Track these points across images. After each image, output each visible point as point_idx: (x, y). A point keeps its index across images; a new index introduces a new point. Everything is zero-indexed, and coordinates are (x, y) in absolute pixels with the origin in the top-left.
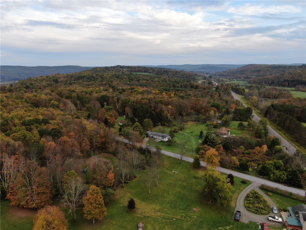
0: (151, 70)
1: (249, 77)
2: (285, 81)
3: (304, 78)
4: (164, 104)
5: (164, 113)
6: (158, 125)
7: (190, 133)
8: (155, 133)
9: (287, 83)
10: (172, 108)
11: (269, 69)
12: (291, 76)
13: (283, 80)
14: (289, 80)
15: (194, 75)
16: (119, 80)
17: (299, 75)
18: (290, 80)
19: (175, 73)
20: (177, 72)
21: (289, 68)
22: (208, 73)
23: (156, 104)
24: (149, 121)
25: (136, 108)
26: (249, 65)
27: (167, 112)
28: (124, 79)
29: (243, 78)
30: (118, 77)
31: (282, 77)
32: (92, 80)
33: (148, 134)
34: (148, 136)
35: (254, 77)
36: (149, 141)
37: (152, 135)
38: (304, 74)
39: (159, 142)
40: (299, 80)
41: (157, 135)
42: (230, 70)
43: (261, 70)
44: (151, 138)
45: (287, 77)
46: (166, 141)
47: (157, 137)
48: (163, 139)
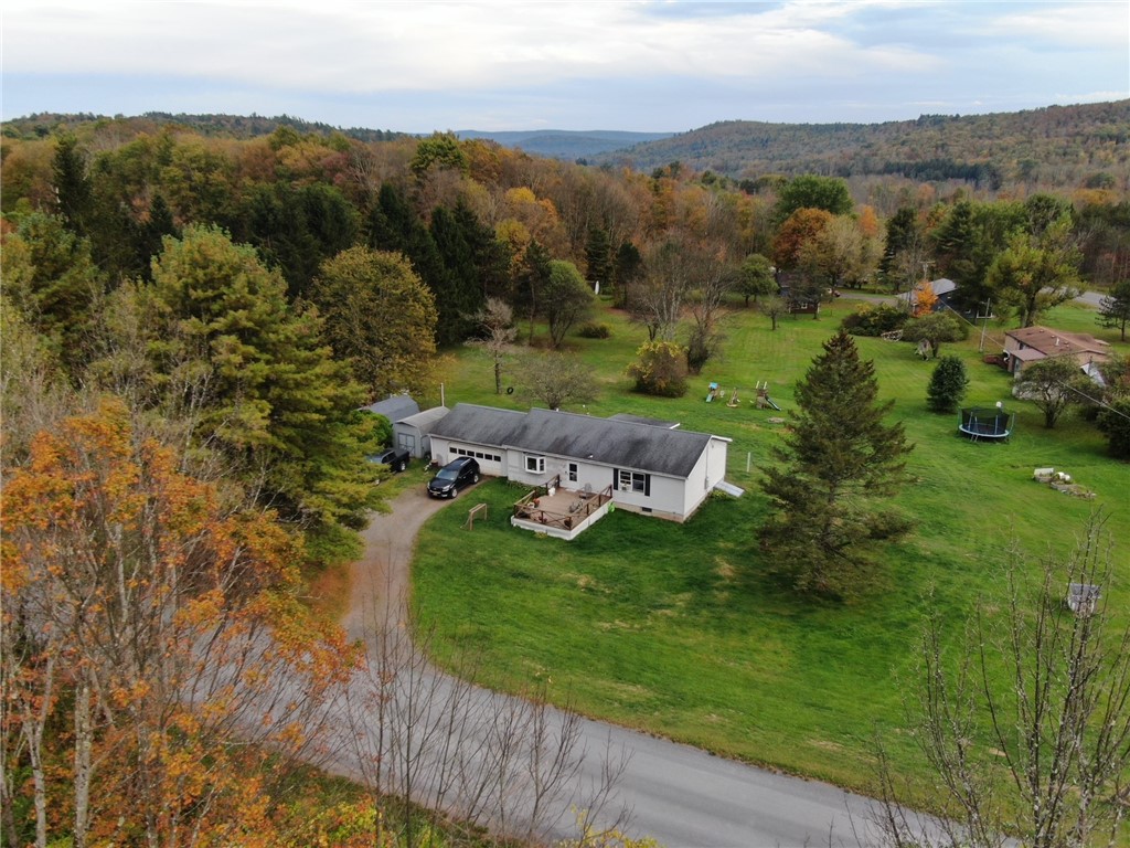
1: (732, 164)
3: (959, 157)
4: (473, 177)
6: (482, 333)
8: (496, 416)
10: (543, 203)
11: (797, 134)
12: (906, 149)
13: (881, 166)
14: (907, 164)
17: (937, 147)
18: (912, 166)
21: (875, 130)
23: (408, 180)
24: (390, 269)
26: (711, 127)
27: (516, 225)
31: (873, 155)
33: (389, 441)
34: (403, 468)
35: (756, 162)
36: (446, 538)
37: (453, 450)
38: (953, 143)
39: (581, 544)
40: (944, 164)
41: (531, 434)
42: (645, 143)
43: (772, 137)
44: (450, 491)
45: (894, 155)
46: (684, 519)
47: (542, 461)
48: (647, 494)
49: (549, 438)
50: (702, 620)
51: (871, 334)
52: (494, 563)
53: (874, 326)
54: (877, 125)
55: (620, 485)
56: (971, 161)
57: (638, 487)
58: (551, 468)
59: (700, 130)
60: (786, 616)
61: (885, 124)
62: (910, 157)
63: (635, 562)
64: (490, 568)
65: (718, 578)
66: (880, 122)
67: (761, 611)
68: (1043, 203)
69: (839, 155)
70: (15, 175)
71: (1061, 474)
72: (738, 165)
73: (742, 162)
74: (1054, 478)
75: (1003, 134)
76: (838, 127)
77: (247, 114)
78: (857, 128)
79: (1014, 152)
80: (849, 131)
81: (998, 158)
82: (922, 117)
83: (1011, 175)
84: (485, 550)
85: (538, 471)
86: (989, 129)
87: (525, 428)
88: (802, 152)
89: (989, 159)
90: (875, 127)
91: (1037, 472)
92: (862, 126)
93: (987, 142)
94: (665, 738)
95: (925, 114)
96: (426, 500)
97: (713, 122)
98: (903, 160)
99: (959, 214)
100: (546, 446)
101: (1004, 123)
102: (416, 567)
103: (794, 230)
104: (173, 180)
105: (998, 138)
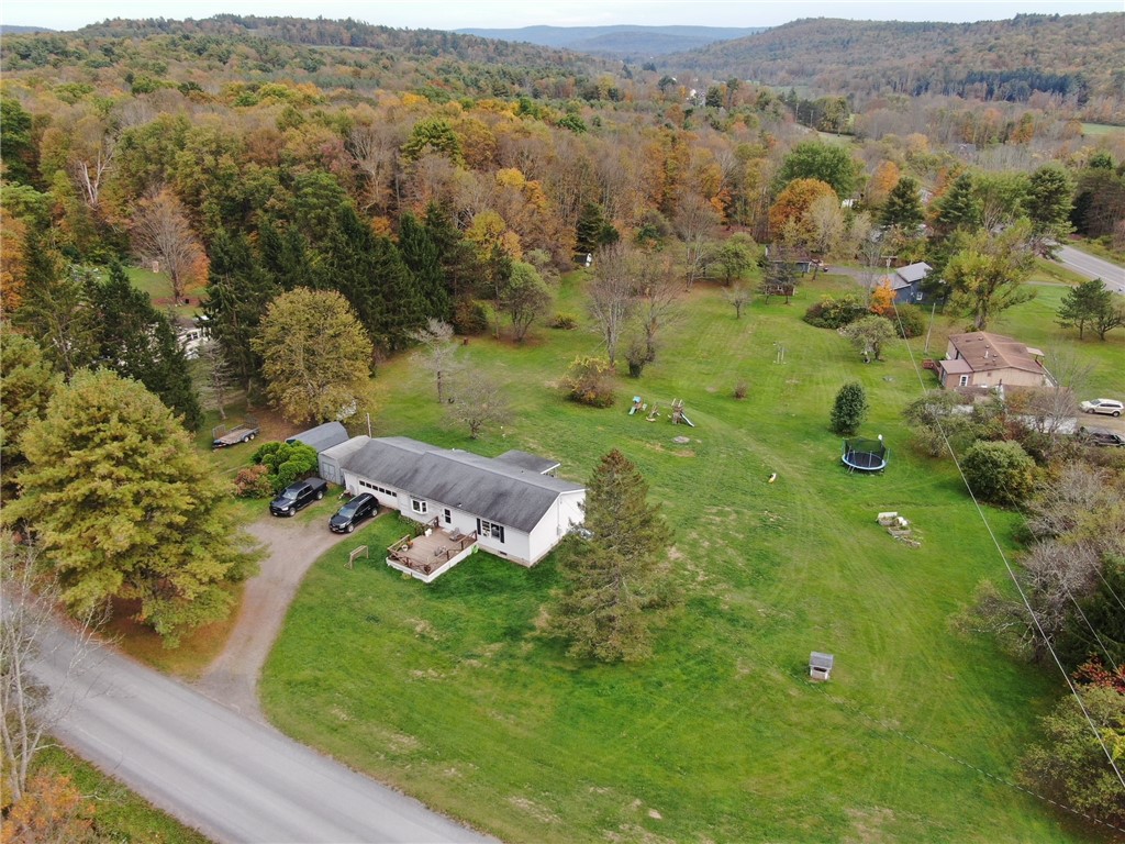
0: (384, 36)
1: (809, 68)
2: (971, 78)
3: (1049, 66)
4: (466, 157)
5: (469, 224)
7: (718, 397)
9: (985, 85)
10: (530, 184)
11: (882, 34)
12: (993, 56)
13: (963, 76)
14: (991, 73)
15: (579, 59)
16: (206, 63)
17: (1026, 54)
18: (995, 75)
19: (497, 48)
20: (506, 44)
21: (966, 30)
22: (632, 57)
23: (403, 161)
24: (329, 310)
25: (240, 197)
26: (791, 25)
27: (493, 216)
28: (234, 59)
29: (782, 74)
30: (199, 52)
31: (956, 62)
32: (48, 62)
33: (315, 471)
34: (320, 497)
35: (834, 67)
36: (328, 577)
37: (362, 483)
38: (1044, 49)
39: (436, 588)
40: (1031, 75)
41: (419, 478)
42: (721, 42)
43: (854, 38)
44: (347, 527)
45: (979, 63)
46: (531, 564)
47: (424, 504)
48: (502, 541)
49: (431, 485)
50: (498, 672)
51: (831, 327)
52: (357, 605)
53: (834, 319)
54: (969, 25)
55: (483, 531)
56: (1061, 71)
57: (495, 535)
58: (431, 510)
59: (780, 27)
60: (568, 671)
61: (978, 23)
62: (996, 65)
63: (471, 609)
64: (352, 610)
65: (532, 628)
66: (973, 21)
67: (550, 664)
68: (1047, 176)
69: (921, 60)
70: (53, 149)
71: (901, 519)
72: (814, 70)
73: (819, 66)
74: (894, 523)
75: (1100, 40)
76: (926, 27)
77: (313, 17)
78: (947, 27)
79: (1109, 60)
80: (938, 31)
81: (1091, 67)
82: (1018, 16)
83: (1102, 87)
84: (354, 590)
85: (421, 512)
86: (1087, 34)
87: (416, 471)
88: (884, 56)
89: (1082, 68)
90: (966, 27)
91: (881, 515)
92: (952, 25)
93: (1082, 49)
94: (400, 791)
95: (1021, 13)
96: (327, 533)
97: (794, 20)
98: (988, 69)
99: (961, 187)
100: (427, 492)
101: (1104, 27)
102: (292, 607)
103: (789, 201)
104: (186, 164)
105: (1094, 43)
